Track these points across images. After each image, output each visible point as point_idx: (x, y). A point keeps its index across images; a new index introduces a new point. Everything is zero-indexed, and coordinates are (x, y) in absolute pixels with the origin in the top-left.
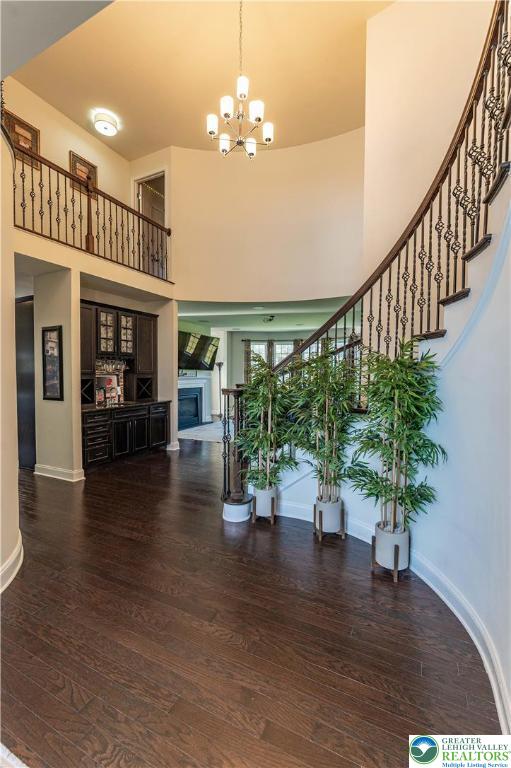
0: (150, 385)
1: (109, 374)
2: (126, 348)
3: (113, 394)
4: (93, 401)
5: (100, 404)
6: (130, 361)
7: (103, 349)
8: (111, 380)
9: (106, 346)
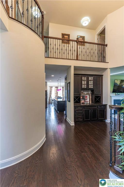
0: (100, 98)
1: (86, 94)
2: (91, 86)
3: (87, 101)
4: (80, 103)
5: (82, 103)
6: (92, 91)
7: (83, 87)
8: (87, 97)
9: (84, 86)
